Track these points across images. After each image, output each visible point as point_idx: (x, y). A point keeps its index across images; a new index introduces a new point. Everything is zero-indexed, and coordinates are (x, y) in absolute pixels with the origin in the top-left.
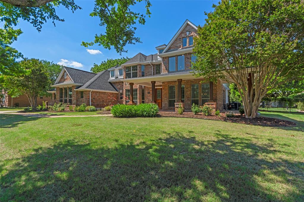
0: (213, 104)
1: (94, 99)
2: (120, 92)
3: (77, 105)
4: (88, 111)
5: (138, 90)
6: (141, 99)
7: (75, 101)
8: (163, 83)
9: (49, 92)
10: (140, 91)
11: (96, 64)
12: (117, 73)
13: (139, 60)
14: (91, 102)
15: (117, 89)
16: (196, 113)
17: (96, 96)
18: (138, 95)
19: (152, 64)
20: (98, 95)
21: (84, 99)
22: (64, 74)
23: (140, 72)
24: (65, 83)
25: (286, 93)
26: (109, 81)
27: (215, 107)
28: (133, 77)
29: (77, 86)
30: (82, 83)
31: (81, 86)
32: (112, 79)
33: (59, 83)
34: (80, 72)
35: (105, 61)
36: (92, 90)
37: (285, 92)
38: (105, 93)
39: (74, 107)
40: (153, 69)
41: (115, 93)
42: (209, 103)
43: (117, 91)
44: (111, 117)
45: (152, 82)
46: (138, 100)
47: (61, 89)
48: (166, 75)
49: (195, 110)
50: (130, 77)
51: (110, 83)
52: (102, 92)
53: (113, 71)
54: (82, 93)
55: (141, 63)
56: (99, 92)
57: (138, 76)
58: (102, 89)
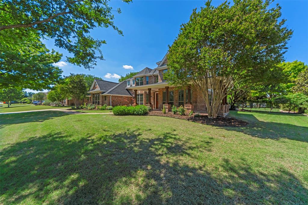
0: (189, 106)
1: (114, 101)
2: (133, 96)
3: (102, 105)
4: (107, 109)
5: (144, 94)
6: (146, 101)
7: (101, 102)
8: (159, 89)
9: (87, 96)
10: (145, 95)
11: (123, 76)
12: (131, 82)
13: (144, 73)
14: (112, 103)
15: (131, 94)
16: (175, 113)
17: (115, 99)
18: (144, 98)
19: (154, 76)
20: (116, 98)
21: (107, 101)
22: (95, 84)
23: (145, 81)
24: (96, 90)
25: (273, 96)
26: (126, 88)
27: (191, 108)
28: (140, 85)
29: (102, 92)
30: (106, 90)
31: (105, 92)
32: (128, 87)
33: (92, 90)
34: (106, 82)
35: (128, 74)
36: (112, 95)
37: (271, 95)
38: (122, 96)
39: (100, 107)
40: (155, 79)
41: (130, 97)
42: (187, 105)
43: (131, 95)
44: (112, 114)
45: (148, 89)
46: (144, 102)
47: (94, 94)
48: (161, 83)
49: (174, 110)
50: (139, 85)
51: (127, 89)
52: (120, 96)
53: (129, 81)
54: (105, 96)
55: (146, 75)
56: (118, 96)
57: (144, 84)
58: (120, 94)
